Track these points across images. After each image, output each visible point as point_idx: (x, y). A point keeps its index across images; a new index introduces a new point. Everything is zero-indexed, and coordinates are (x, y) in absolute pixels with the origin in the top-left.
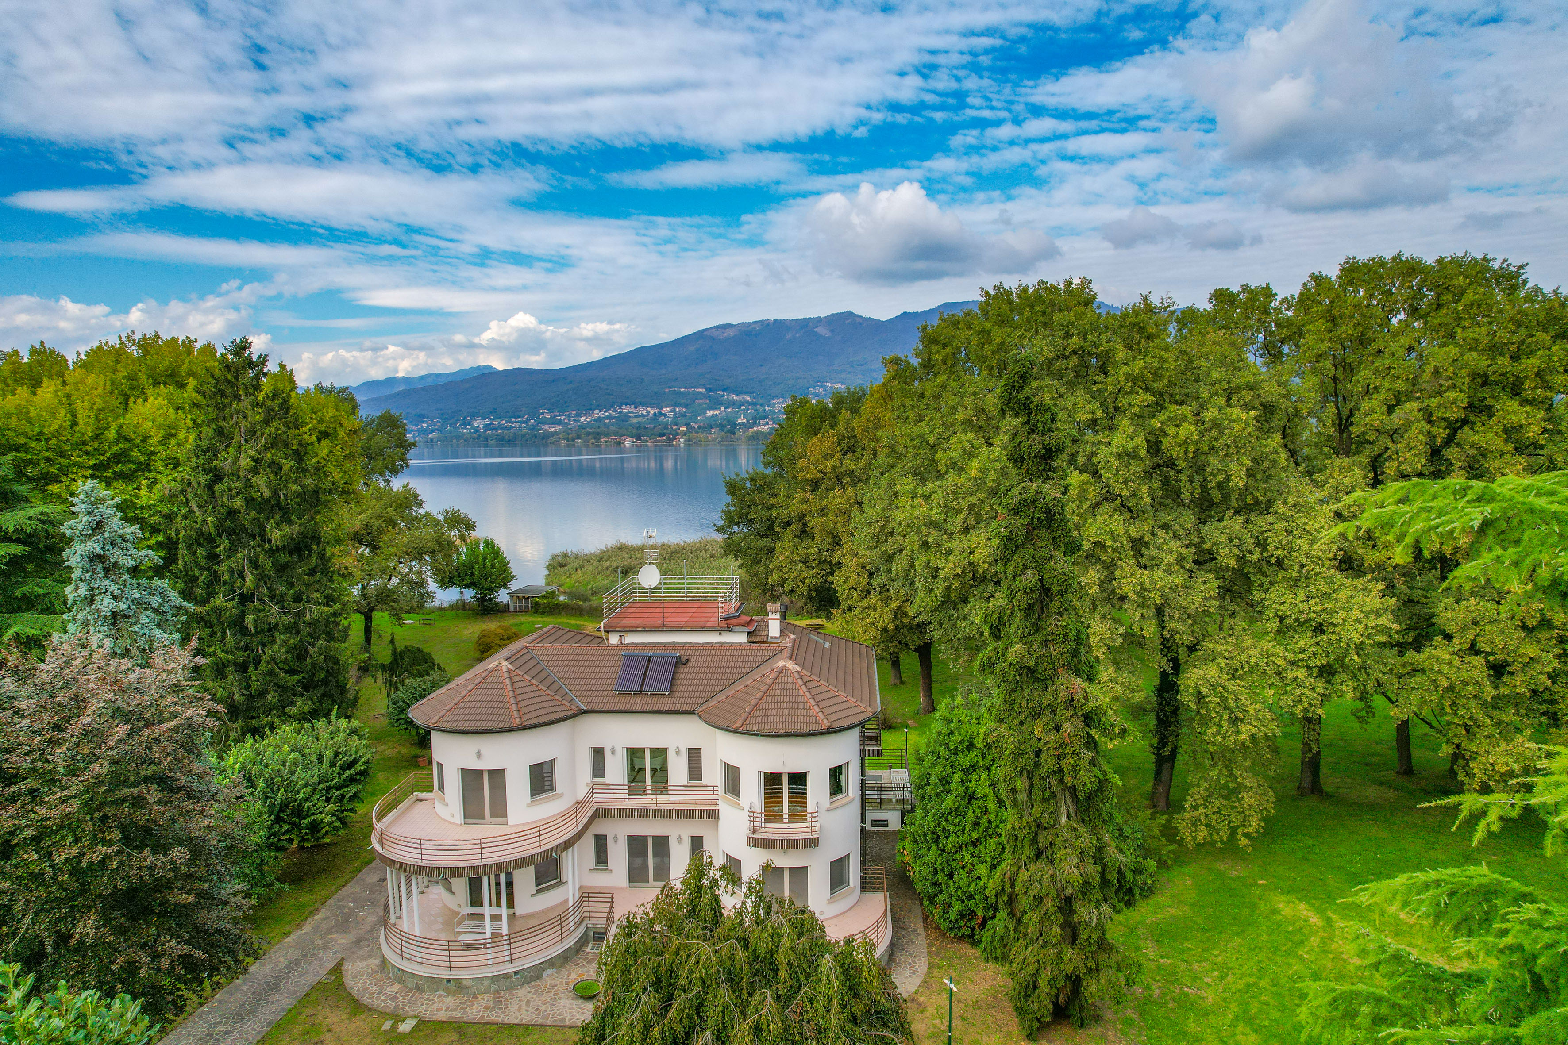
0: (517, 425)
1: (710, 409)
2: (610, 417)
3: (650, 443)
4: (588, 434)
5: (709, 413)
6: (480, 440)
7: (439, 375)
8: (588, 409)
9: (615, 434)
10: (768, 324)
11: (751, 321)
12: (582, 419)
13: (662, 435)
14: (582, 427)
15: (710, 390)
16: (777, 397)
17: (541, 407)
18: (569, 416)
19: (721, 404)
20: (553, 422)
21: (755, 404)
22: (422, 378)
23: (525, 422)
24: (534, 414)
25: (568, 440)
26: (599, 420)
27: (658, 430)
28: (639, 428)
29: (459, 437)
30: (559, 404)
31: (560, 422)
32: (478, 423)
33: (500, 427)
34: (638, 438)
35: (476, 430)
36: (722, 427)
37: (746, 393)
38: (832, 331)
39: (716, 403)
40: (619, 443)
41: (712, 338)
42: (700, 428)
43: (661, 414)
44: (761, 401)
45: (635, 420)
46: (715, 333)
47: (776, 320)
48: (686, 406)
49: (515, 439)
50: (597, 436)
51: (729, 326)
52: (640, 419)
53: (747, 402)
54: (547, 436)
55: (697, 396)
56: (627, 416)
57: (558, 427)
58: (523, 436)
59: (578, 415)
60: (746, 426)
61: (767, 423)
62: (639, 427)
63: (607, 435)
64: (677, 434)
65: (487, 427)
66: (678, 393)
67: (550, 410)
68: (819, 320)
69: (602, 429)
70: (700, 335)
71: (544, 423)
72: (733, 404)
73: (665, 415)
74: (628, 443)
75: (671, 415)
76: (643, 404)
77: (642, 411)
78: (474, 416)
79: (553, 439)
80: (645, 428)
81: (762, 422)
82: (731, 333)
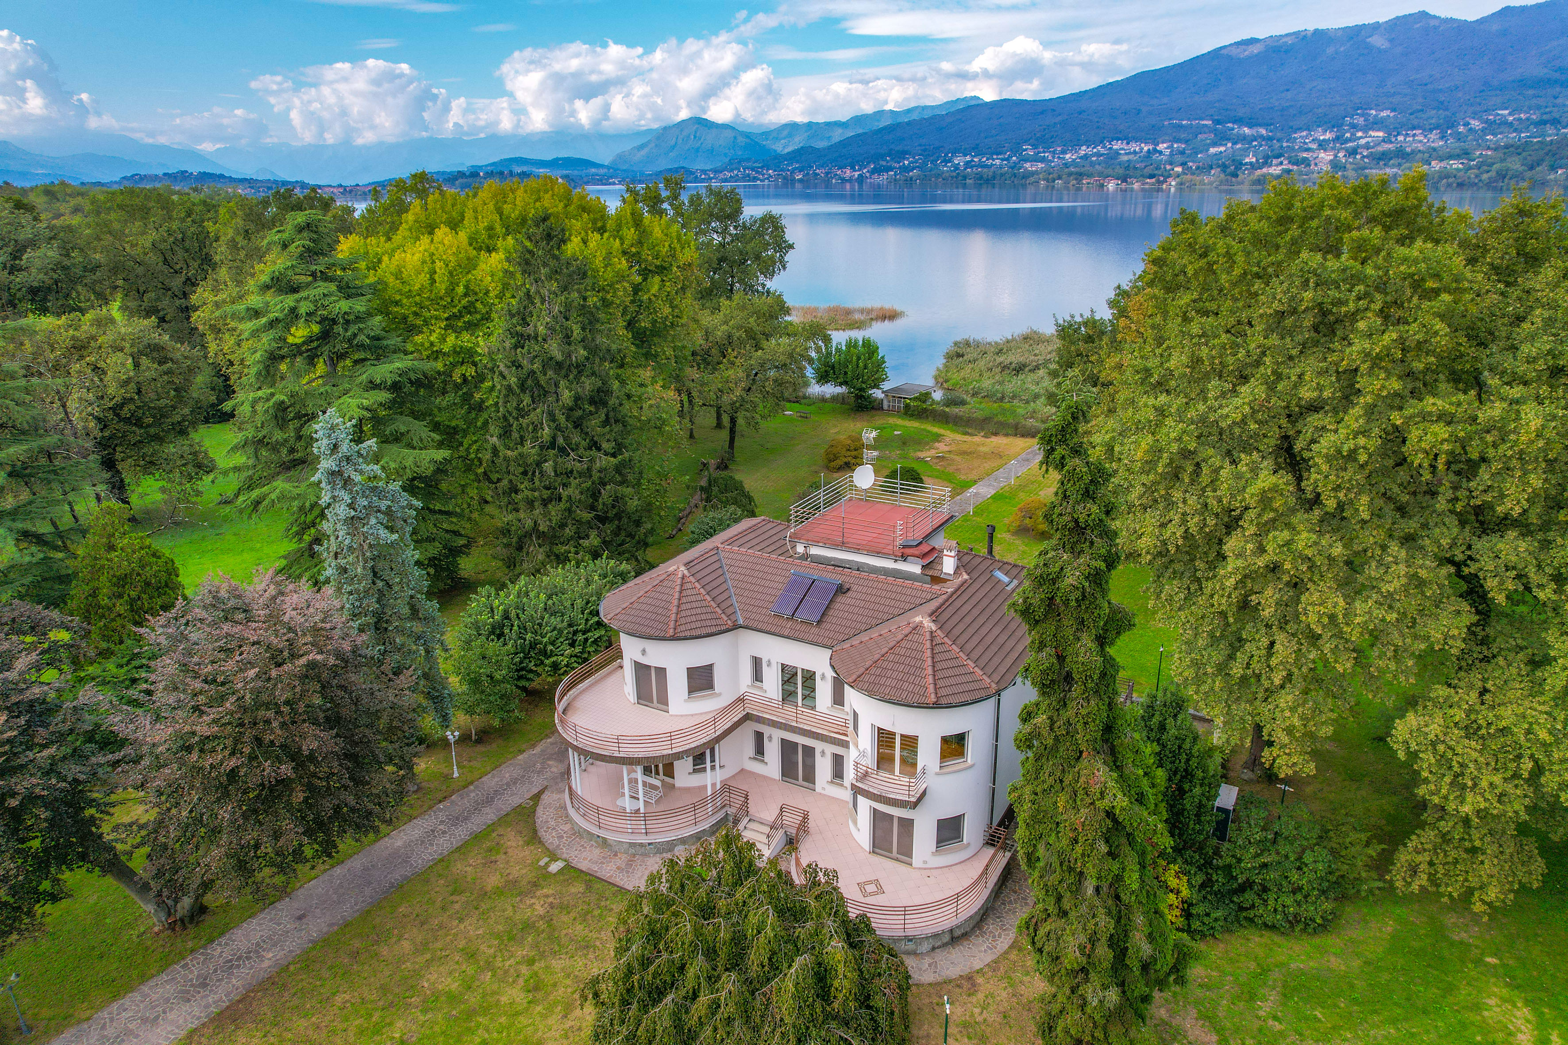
0: (998, 162)
1: (1214, 144)
2: (1098, 155)
3: (1136, 186)
4: (1070, 174)
5: (1212, 150)
6: (958, 179)
7: (925, 108)
8: (1076, 144)
9: (1100, 174)
10: (1305, 37)
11: (1283, 33)
12: (1068, 156)
13: (1151, 176)
14: (1066, 165)
15: (1217, 122)
16: (1300, 129)
17: (1026, 142)
18: (1054, 153)
19: (1228, 140)
20: (1035, 159)
21: (1270, 139)
22: (909, 111)
23: (1007, 160)
24: (1016, 149)
25: (1047, 180)
26: (1086, 157)
27: (1148, 171)
28: (1127, 168)
29: (938, 176)
30: (1043, 141)
31: (1043, 160)
32: (960, 160)
33: (982, 165)
34: (1124, 180)
35: (956, 167)
36: (1224, 167)
37: (1260, 125)
38: (1391, 41)
39: (1222, 138)
40: (1102, 186)
41: (1229, 57)
42: (1198, 168)
43: (1155, 151)
44: (1278, 135)
45: (1126, 158)
46: (1234, 51)
47: (1316, 31)
48: (1187, 142)
49: (994, 178)
50: (1080, 176)
51: (1253, 41)
52: (1131, 157)
53: (1262, 137)
54: (1027, 175)
55: (1201, 129)
56: (1117, 153)
57: (1040, 165)
58: (1002, 175)
59: (1064, 152)
60: (1253, 167)
61: (1281, 163)
62: (1128, 166)
63: (1089, 175)
64: (1169, 176)
65: (968, 164)
66: (1181, 126)
67: (1035, 147)
68: (1376, 27)
69: (1087, 168)
70: (1216, 54)
71: (1026, 161)
72: (1244, 139)
73: (1160, 153)
74: (1111, 186)
75: (1167, 152)
76: (1136, 139)
77: (1134, 147)
78: (955, 152)
79: (1032, 179)
80: (1135, 168)
81: (1275, 162)
82: (1255, 49)
